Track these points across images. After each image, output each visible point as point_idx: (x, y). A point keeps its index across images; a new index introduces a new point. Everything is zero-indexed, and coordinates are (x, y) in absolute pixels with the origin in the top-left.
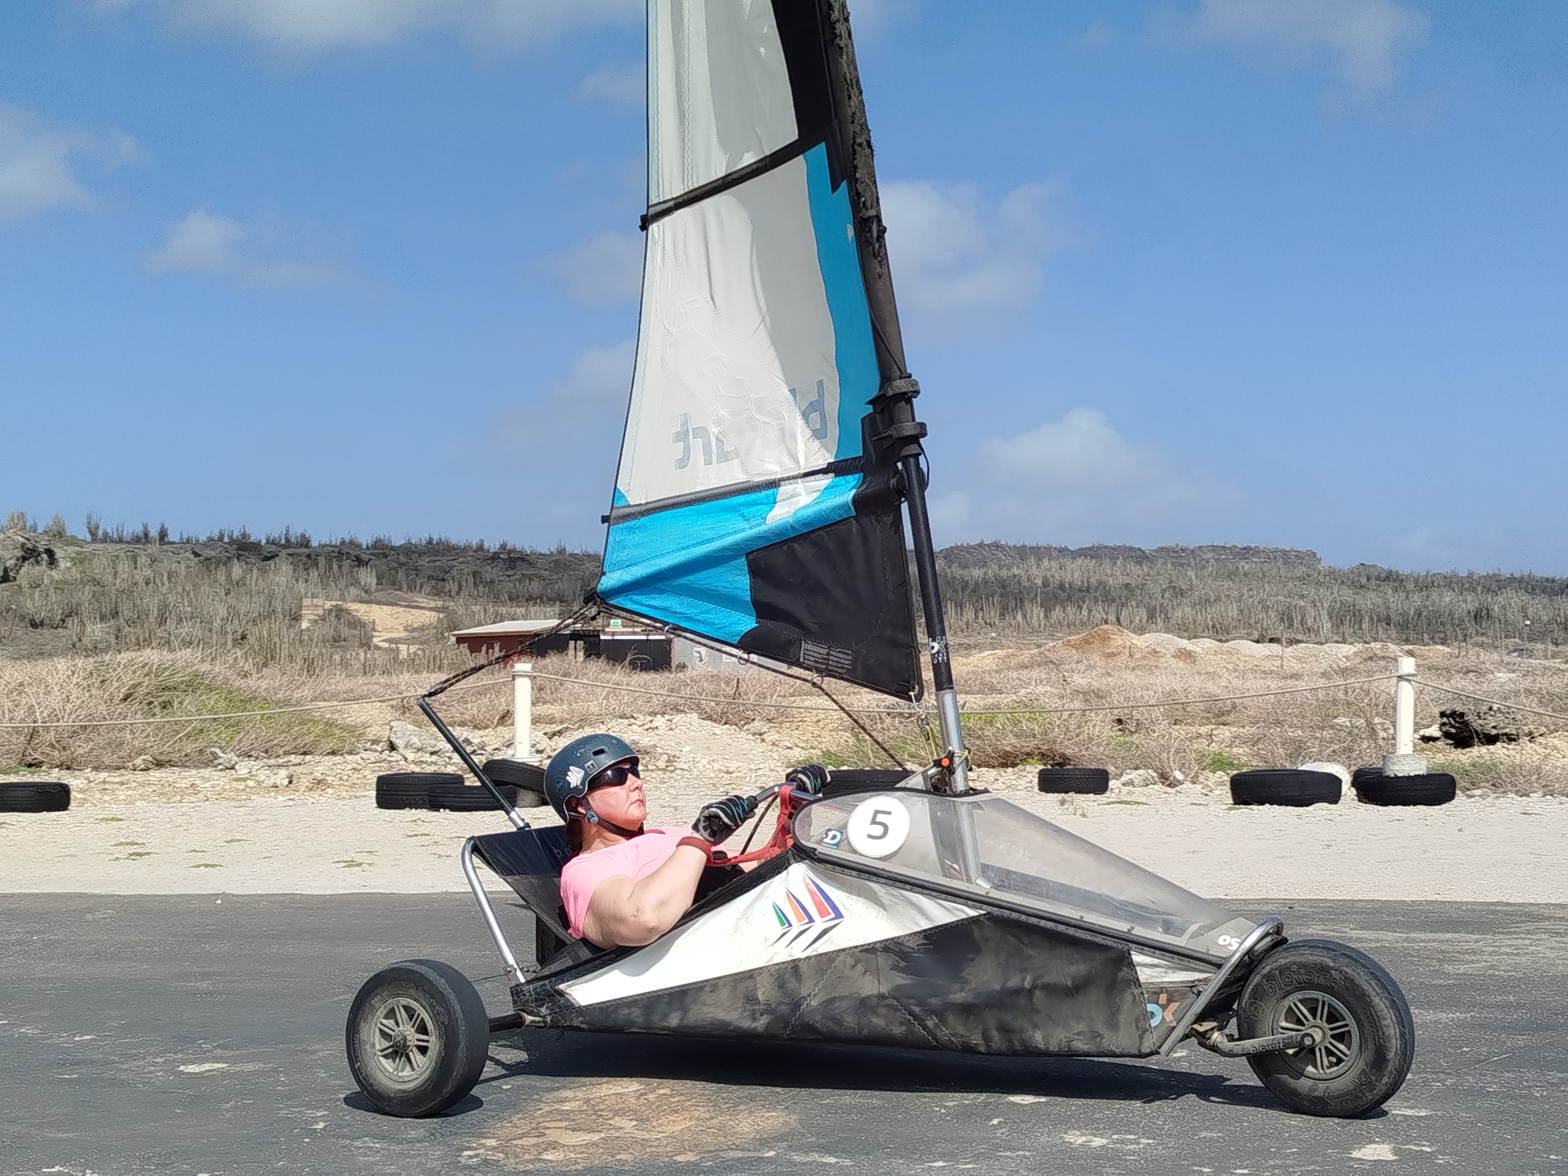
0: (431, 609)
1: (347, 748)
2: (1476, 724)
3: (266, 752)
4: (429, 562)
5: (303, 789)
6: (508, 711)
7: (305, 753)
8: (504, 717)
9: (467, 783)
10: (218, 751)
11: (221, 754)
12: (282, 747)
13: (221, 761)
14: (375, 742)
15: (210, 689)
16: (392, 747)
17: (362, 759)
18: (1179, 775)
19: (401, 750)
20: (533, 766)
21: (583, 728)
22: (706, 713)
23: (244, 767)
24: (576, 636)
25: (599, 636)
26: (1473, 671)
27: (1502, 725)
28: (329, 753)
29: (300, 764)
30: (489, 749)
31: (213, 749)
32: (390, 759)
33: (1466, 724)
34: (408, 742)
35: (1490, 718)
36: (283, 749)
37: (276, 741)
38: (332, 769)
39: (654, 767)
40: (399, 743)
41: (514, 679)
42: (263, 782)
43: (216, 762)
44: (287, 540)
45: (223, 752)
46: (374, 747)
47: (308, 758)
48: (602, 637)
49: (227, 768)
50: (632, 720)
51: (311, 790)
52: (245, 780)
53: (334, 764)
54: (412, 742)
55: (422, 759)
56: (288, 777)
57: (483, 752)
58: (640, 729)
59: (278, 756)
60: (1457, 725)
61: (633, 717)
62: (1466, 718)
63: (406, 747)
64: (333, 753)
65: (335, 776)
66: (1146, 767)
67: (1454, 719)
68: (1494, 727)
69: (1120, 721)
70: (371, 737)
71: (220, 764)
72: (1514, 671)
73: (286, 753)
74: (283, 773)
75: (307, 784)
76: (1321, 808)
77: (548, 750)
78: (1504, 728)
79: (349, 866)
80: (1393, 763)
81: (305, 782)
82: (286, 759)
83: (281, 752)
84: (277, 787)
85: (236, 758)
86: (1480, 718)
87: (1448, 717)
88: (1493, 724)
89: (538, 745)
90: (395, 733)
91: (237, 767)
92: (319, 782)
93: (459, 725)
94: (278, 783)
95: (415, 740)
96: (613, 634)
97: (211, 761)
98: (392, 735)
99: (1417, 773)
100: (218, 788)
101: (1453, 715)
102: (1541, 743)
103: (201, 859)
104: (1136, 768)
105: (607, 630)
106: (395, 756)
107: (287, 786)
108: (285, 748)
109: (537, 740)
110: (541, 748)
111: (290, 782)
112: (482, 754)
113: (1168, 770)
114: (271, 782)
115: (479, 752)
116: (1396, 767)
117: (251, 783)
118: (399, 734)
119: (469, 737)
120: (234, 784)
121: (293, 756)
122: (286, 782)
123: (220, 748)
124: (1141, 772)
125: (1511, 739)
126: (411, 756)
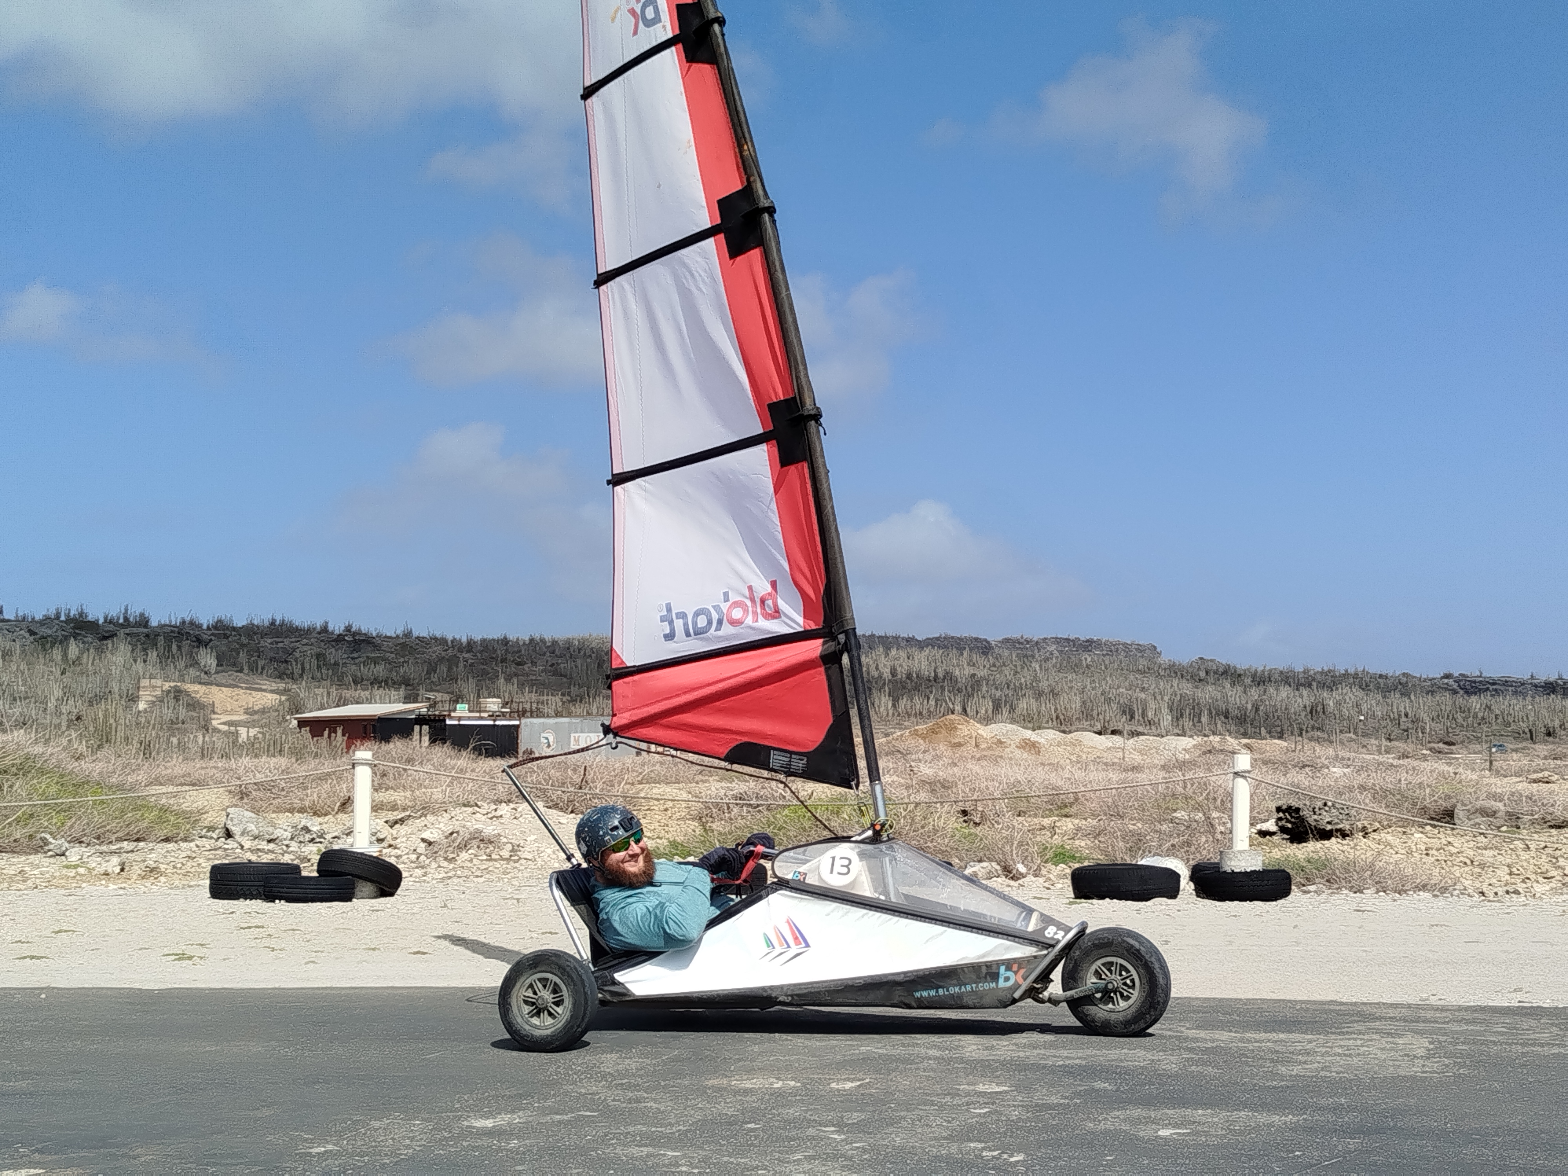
0: (272, 692)
1: (182, 835)
2: (1311, 819)
3: (98, 838)
4: (271, 643)
5: (135, 877)
6: (349, 798)
7: (138, 840)
8: (344, 804)
9: (304, 873)
10: (48, 836)
11: (51, 840)
12: (115, 833)
13: (51, 847)
14: (211, 829)
15: (42, 772)
16: (229, 834)
17: (197, 846)
18: (1022, 868)
19: (237, 837)
20: (371, 856)
21: (426, 816)
22: (552, 801)
23: (74, 854)
24: (421, 720)
25: (445, 721)
26: (1309, 766)
27: (1336, 821)
28: (162, 840)
29: (132, 851)
30: (328, 837)
31: (43, 835)
32: (226, 846)
33: (1302, 820)
34: (245, 829)
35: (1325, 813)
36: (116, 836)
37: (108, 828)
38: (166, 857)
39: (498, 857)
40: (235, 830)
41: (354, 767)
42: (93, 869)
43: (46, 848)
44: (126, 619)
45: (54, 838)
46: (209, 834)
47: (142, 844)
48: (448, 722)
49: (58, 855)
50: (476, 808)
51: (143, 878)
52: (76, 867)
53: (168, 852)
54: (249, 829)
55: (259, 847)
56: (119, 865)
57: (322, 840)
58: (483, 818)
59: (111, 842)
60: (1293, 820)
61: (477, 805)
62: (1301, 814)
63: (243, 834)
64: (167, 840)
65: (168, 864)
66: (990, 860)
67: (1290, 814)
68: (1329, 823)
69: (964, 813)
70: (206, 823)
71: (49, 850)
72: (1348, 766)
73: (119, 840)
74: (115, 860)
75: (139, 872)
76: (1159, 904)
77: (389, 838)
78: (1337, 823)
79: (179, 959)
80: (1230, 859)
81: (137, 870)
82: (118, 846)
83: (113, 838)
84: (108, 874)
85: (67, 845)
86: (1315, 813)
87: (1284, 812)
88: (1327, 820)
89: (379, 834)
90: (232, 820)
91: (67, 853)
92: (152, 870)
93: (299, 812)
94: (110, 871)
95: (252, 827)
96: (460, 719)
97: (41, 847)
98: (229, 822)
99: (1253, 869)
100: (48, 876)
101: (1289, 809)
102: (1374, 839)
103: (26, 950)
104: (980, 861)
105: (453, 714)
106: (231, 844)
107: (119, 874)
108: (119, 835)
109: (379, 828)
110: (382, 837)
111: (122, 870)
112: (321, 843)
113: (1011, 863)
114: (102, 870)
115: (318, 840)
116: (1233, 863)
117: (81, 870)
118: (236, 821)
119: (308, 825)
120: (65, 871)
121: (126, 843)
122: (118, 870)
123: (51, 833)
124: (985, 864)
125: (1344, 835)
126: (247, 845)
